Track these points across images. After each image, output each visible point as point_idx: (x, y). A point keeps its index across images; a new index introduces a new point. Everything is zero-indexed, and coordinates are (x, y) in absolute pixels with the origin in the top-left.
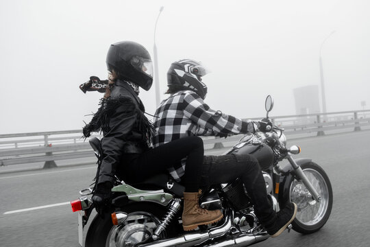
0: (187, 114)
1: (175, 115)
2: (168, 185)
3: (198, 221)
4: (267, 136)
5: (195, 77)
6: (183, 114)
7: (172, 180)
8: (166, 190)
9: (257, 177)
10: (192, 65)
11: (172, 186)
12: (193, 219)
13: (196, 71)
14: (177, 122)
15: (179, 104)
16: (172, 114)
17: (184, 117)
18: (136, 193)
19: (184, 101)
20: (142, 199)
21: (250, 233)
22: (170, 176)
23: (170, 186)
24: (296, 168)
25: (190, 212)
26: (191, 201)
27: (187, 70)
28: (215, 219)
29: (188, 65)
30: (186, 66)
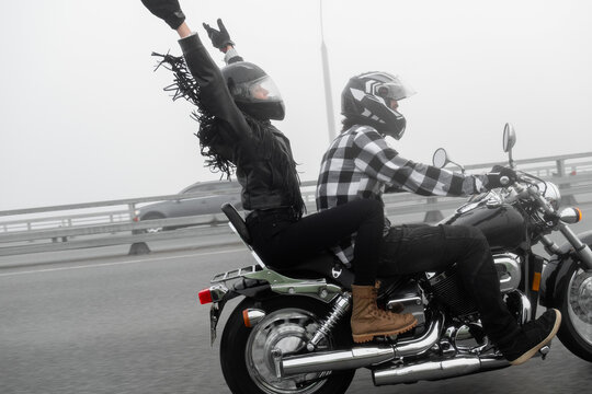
0: (361, 165)
1: (341, 166)
2: (334, 272)
3: (375, 329)
4: (520, 191)
5: (381, 101)
6: (354, 165)
7: (340, 265)
8: (330, 280)
9: (481, 264)
10: (378, 81)
11: (339, 273)
12: (367, 326)
13: (383, 92)
14: (345, 177)
15: (347, 149)
16: (337, 164)
17: (356, 170)
18: (283, 282)
19: (354, 143)
20: (292, 292)
21: (476, 353)
22: (337, 258)
23: (336, 273)
24: (579, 249)
25: (362, 315)
26: (361, 298)
27: (368, 90)
28: (402, 327)
29: (372, 82)
30: (368, 84)
